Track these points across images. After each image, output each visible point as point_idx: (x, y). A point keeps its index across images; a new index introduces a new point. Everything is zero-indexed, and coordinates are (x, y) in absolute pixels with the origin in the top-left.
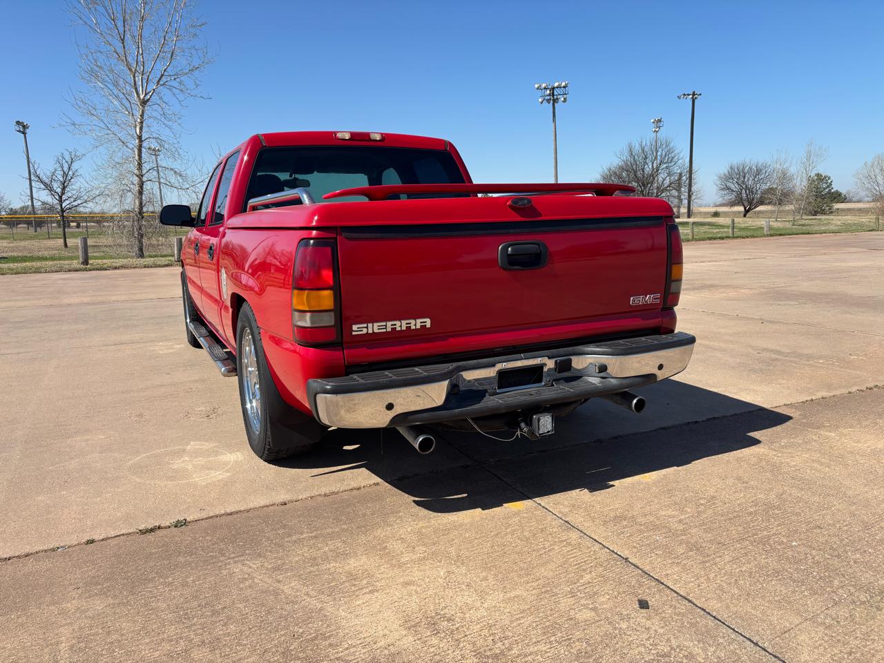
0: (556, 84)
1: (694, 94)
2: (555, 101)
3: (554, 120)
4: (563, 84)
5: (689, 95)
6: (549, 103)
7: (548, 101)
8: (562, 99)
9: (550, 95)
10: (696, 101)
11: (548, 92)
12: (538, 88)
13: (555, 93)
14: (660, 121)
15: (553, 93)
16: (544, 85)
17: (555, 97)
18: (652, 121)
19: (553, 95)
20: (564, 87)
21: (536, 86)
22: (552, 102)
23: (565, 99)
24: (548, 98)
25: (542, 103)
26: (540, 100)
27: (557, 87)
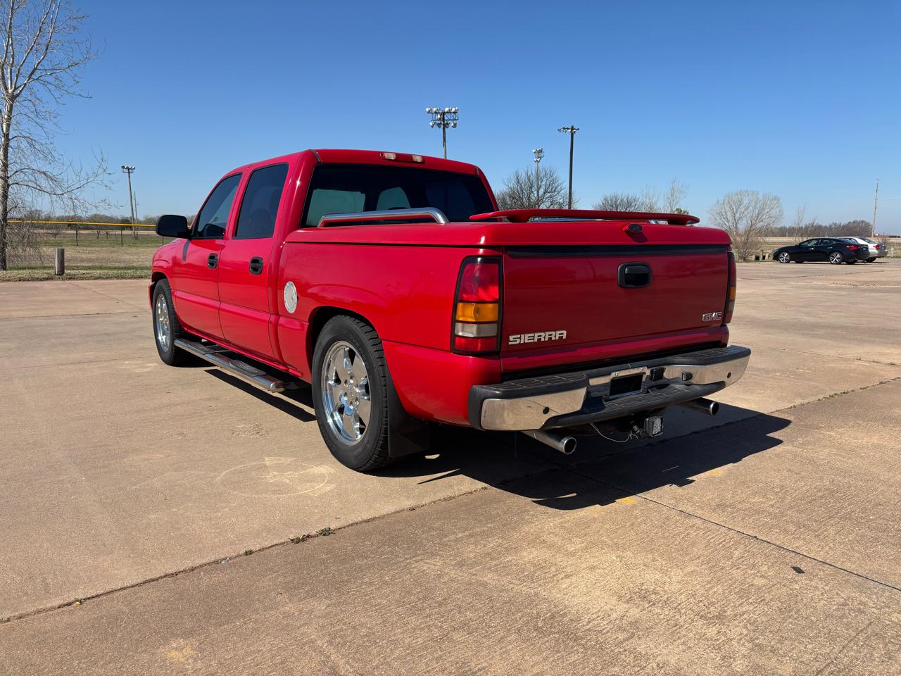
0: (447, 110)
1: (572, 129)
2: (446, 126)
3: (444, 145)
4: (453, 110)
5: (568, 129)
6: (440, 127)
7: (439, 125)
8: (453, 124)
9: (440, 119)
10: (574, 135)
11: (439, 116)
12: (429, 112)
13: (446, 118)
14: (540, 151)
15: (444, 117)
16: (434, 109)
17: (446, 122)
18: (534, 151)
19: (444, 120)
20: (454, 113)
21: (427, 110)
22: (442, 126)
23: (455, 125)
24: (439, 122)
25: (432, 127)
26: (431, 124)
27: (447, 113)
